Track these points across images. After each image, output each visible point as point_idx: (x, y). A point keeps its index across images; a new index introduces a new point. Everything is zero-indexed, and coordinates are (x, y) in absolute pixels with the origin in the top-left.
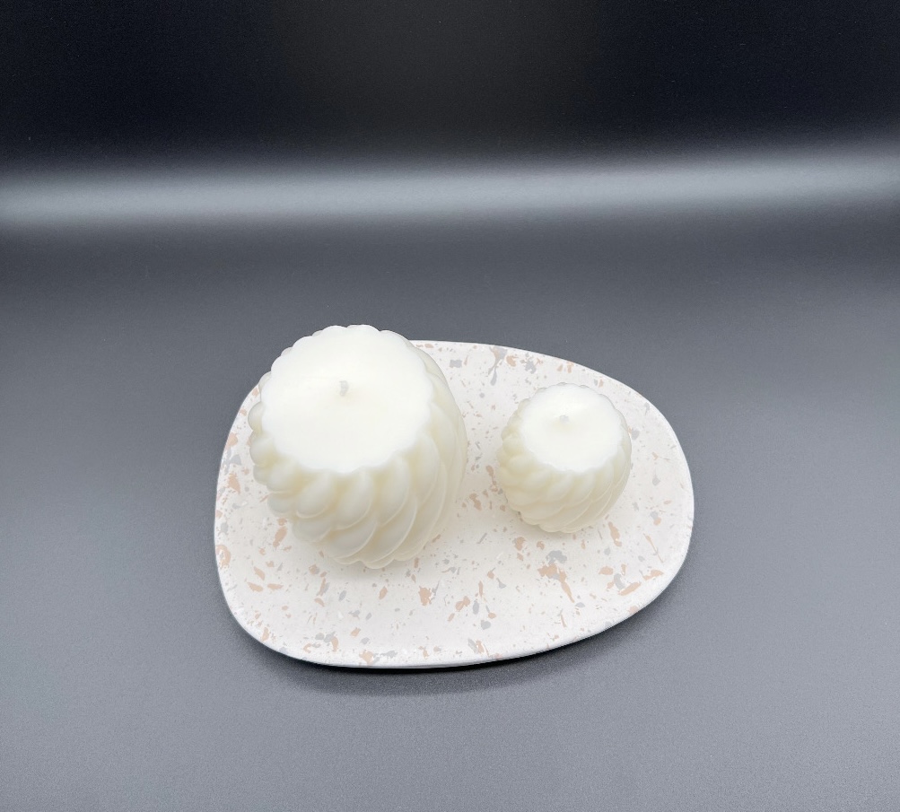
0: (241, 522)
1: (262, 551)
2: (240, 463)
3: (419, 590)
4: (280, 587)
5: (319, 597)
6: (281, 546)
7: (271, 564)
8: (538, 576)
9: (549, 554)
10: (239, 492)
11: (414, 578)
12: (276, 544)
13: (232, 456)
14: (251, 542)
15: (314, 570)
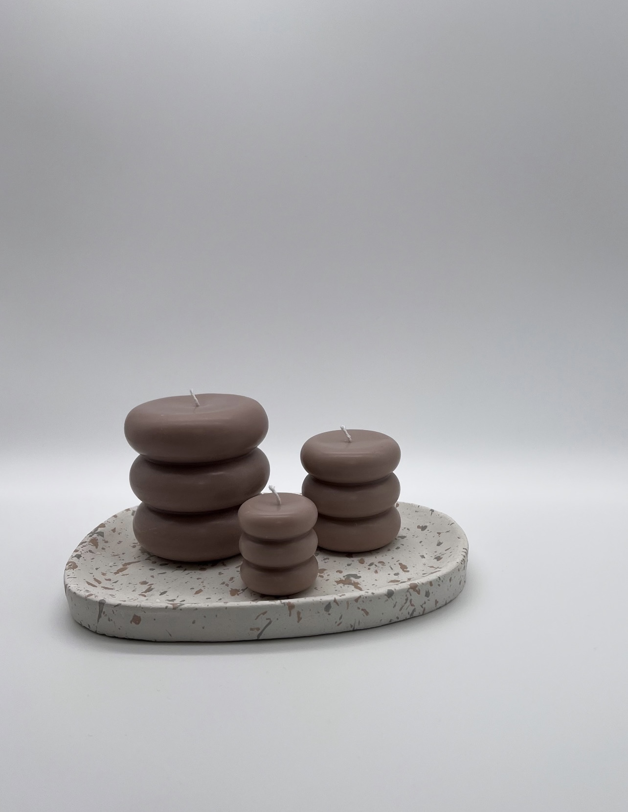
0: (93, 559)
1: (104, 574)
2: (103, 536)
3: (230, 590)
4: (112, 589)
5: (144, 594)
6: (121, 573)
7: (110, 580)
8: (336, 584)
9: (346, 575)
10: (97, 548)
11: (227, 585)
12: (116, 573)
13: (98, 531)
14: (97, 569)
15: (144, 583)
